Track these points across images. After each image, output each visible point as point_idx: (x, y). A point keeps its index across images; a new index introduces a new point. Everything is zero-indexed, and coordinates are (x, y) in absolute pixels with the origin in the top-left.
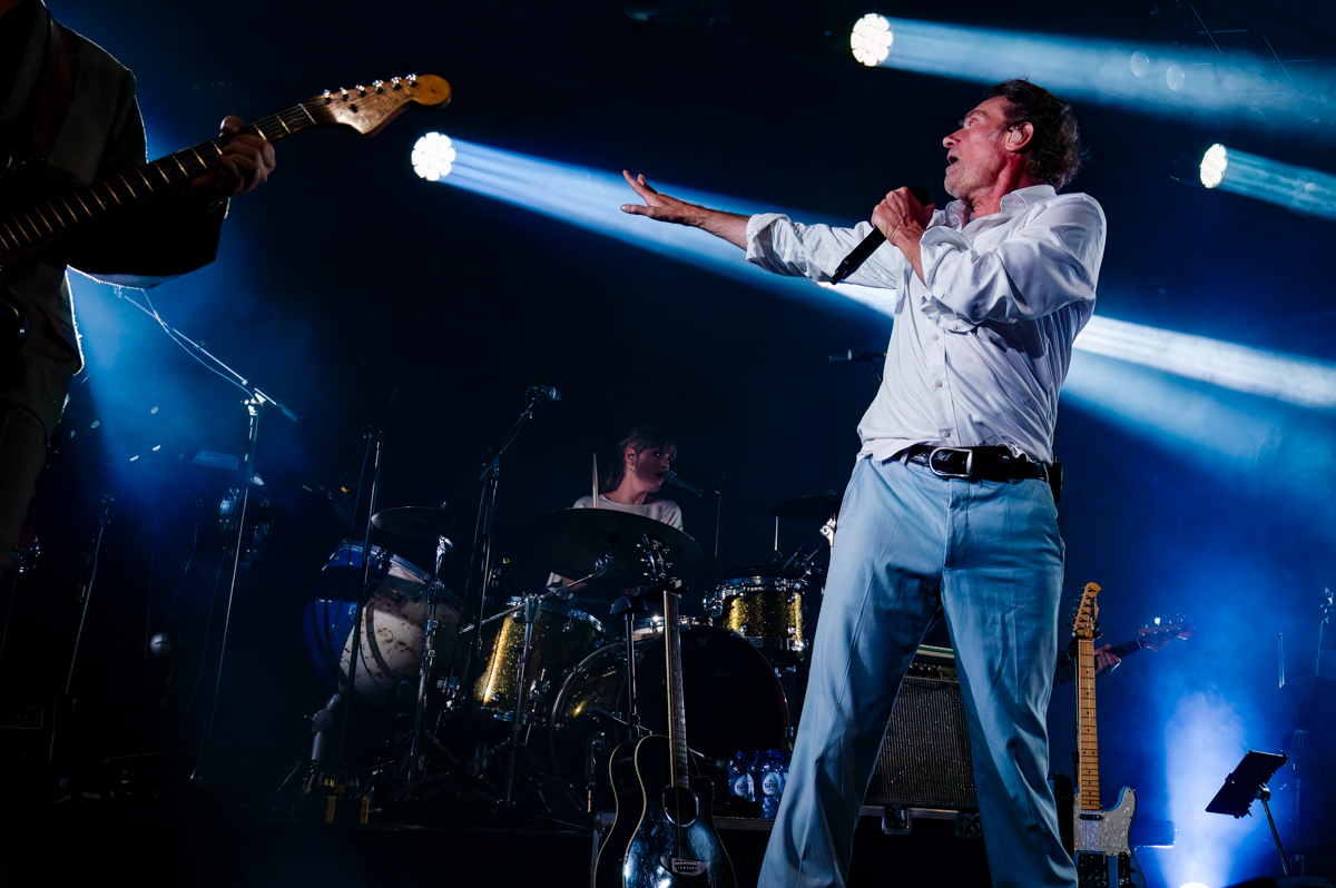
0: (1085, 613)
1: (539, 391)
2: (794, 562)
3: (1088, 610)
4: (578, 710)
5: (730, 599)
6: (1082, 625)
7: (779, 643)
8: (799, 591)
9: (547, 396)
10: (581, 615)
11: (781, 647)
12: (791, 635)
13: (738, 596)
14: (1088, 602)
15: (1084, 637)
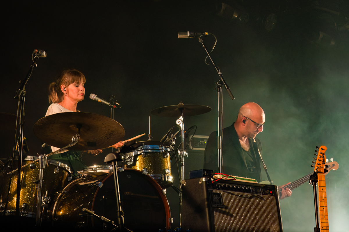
0: (320, 161)
1: (38, 52)
2: (166, 137)
3: (322, 159)
4: (61, 213)
5: (136, 156)
6: (319, 166)
7: (162, 177)
8: (169, 152)
9: (41, 55)
10: (61, 164)
11: (163, 179)
12: (167, 173)
13: (141, 154)
14: (321, 155)
15: (320, 172)
